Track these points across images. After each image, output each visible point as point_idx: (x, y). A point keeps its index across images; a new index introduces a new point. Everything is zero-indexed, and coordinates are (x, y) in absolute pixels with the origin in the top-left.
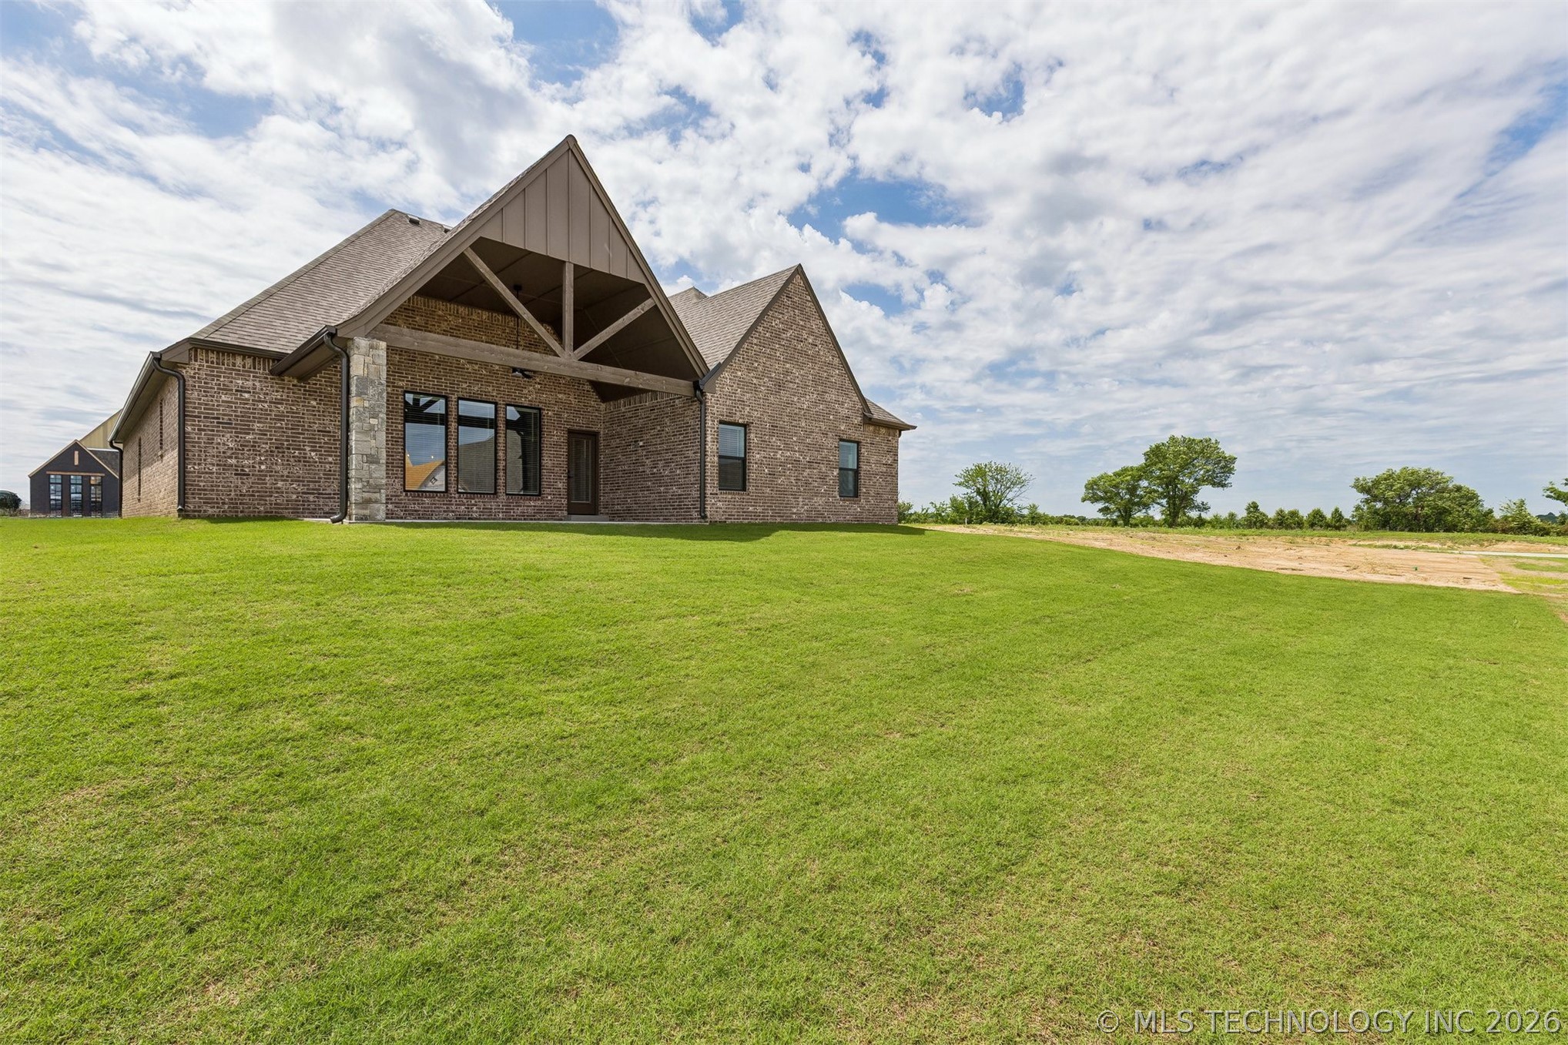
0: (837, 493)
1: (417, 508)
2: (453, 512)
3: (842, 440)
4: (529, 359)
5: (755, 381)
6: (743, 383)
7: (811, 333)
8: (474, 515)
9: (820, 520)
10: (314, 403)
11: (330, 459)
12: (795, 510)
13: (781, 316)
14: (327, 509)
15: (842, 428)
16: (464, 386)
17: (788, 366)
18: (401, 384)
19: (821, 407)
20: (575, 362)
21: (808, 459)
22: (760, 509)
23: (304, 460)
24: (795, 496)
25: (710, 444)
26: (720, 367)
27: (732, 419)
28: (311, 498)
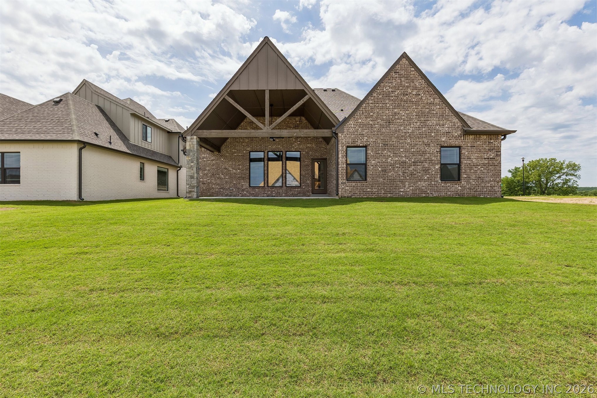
0: (438, 179)
1: (254, 193)
2: (266, 194)
3: (442, 147)
4: (250, 133)
5: (371, 123)
6: (363, 126)
7: (415, 88)
8: (274, 195)
9: (424, 195)
10: (222, 159)
11: (227, 177)
12: (402, 190)
13: (390, 84)
14: (226, 194)
15: (444, 140)
16: (270, 147)
17: (396, 110)
18: (248, 149)
19: (424, 129)
20: (270, 131)
21: (413, 160)
22: (375, 190)
23: (220, 178)
24: (402, 182)
25: (340, 159)
26: (346, 120)
27: (355, 145)
28: (222, 190)
